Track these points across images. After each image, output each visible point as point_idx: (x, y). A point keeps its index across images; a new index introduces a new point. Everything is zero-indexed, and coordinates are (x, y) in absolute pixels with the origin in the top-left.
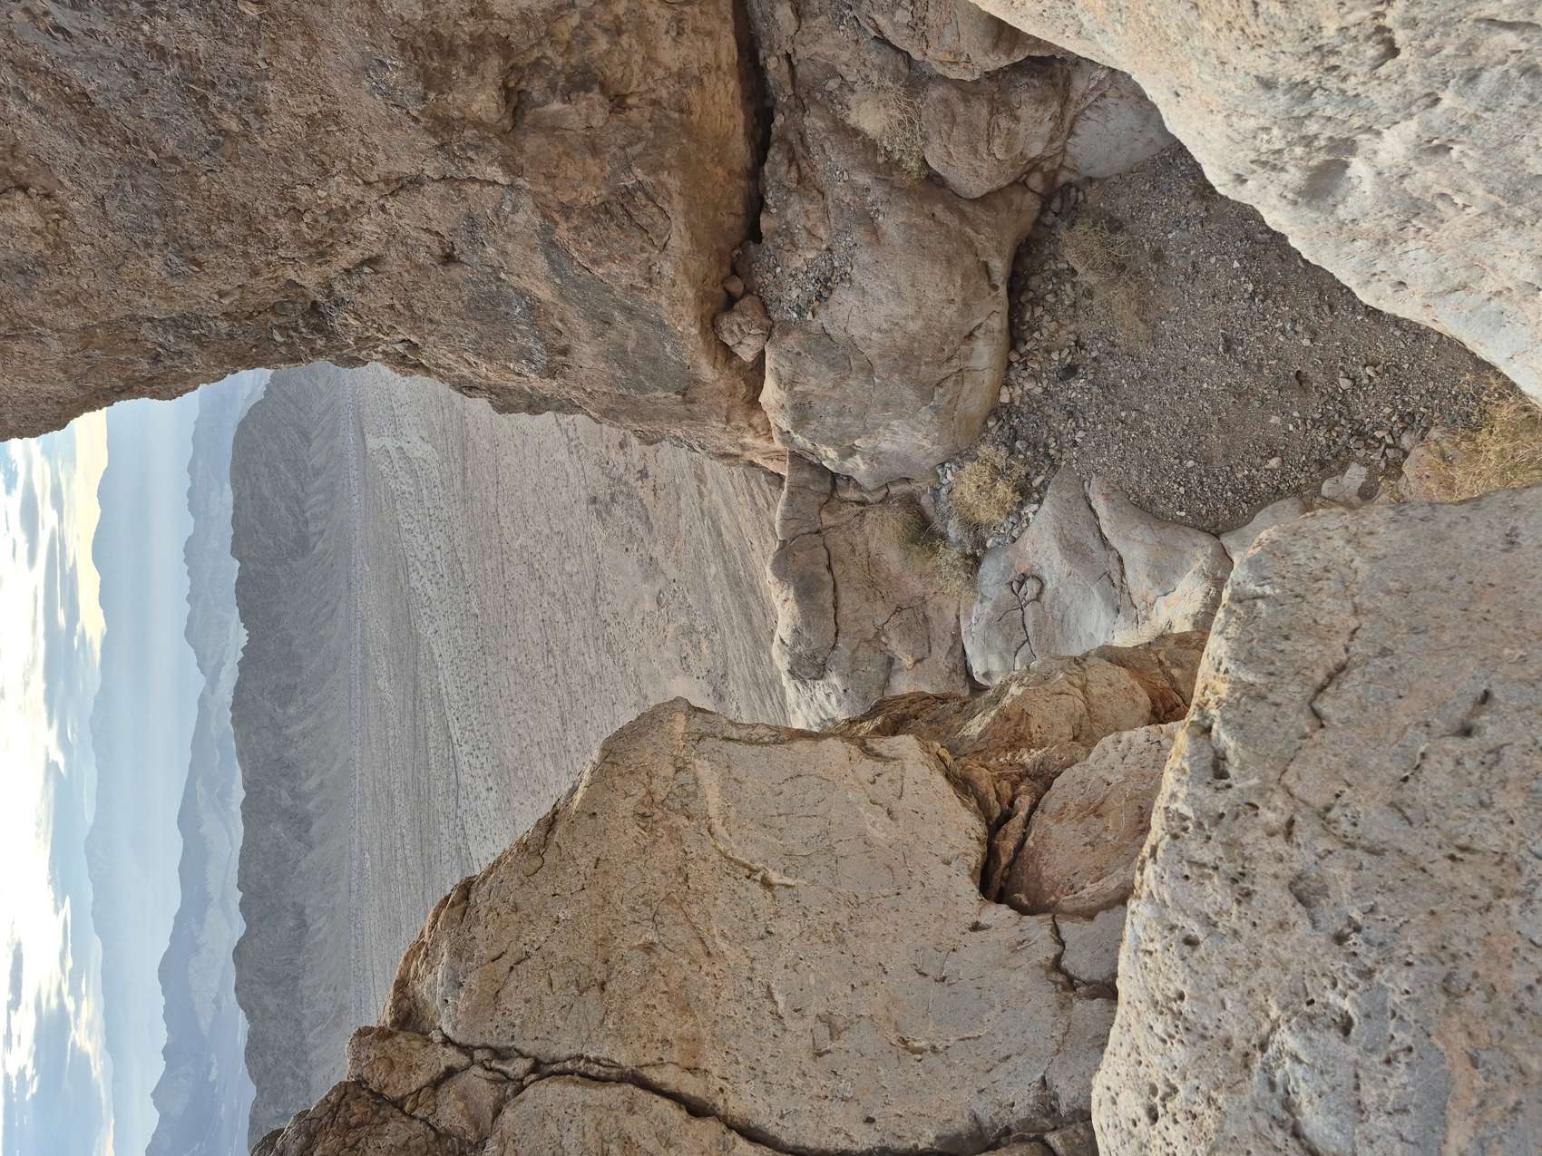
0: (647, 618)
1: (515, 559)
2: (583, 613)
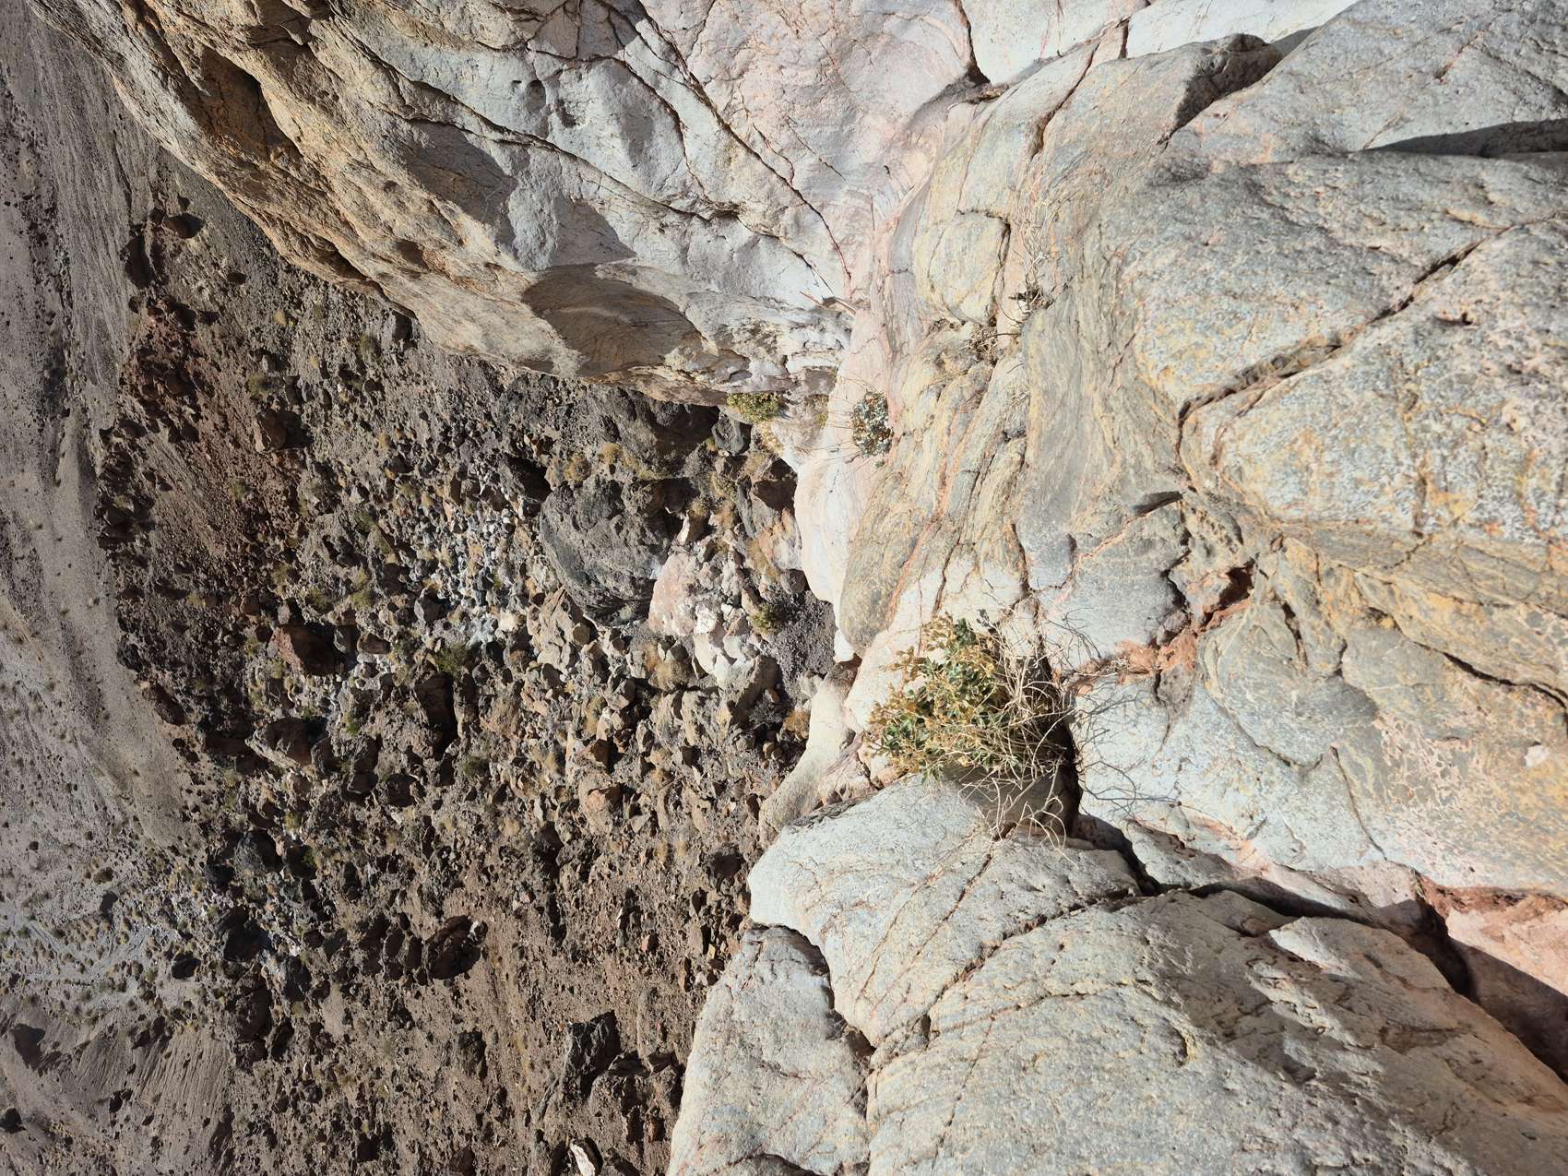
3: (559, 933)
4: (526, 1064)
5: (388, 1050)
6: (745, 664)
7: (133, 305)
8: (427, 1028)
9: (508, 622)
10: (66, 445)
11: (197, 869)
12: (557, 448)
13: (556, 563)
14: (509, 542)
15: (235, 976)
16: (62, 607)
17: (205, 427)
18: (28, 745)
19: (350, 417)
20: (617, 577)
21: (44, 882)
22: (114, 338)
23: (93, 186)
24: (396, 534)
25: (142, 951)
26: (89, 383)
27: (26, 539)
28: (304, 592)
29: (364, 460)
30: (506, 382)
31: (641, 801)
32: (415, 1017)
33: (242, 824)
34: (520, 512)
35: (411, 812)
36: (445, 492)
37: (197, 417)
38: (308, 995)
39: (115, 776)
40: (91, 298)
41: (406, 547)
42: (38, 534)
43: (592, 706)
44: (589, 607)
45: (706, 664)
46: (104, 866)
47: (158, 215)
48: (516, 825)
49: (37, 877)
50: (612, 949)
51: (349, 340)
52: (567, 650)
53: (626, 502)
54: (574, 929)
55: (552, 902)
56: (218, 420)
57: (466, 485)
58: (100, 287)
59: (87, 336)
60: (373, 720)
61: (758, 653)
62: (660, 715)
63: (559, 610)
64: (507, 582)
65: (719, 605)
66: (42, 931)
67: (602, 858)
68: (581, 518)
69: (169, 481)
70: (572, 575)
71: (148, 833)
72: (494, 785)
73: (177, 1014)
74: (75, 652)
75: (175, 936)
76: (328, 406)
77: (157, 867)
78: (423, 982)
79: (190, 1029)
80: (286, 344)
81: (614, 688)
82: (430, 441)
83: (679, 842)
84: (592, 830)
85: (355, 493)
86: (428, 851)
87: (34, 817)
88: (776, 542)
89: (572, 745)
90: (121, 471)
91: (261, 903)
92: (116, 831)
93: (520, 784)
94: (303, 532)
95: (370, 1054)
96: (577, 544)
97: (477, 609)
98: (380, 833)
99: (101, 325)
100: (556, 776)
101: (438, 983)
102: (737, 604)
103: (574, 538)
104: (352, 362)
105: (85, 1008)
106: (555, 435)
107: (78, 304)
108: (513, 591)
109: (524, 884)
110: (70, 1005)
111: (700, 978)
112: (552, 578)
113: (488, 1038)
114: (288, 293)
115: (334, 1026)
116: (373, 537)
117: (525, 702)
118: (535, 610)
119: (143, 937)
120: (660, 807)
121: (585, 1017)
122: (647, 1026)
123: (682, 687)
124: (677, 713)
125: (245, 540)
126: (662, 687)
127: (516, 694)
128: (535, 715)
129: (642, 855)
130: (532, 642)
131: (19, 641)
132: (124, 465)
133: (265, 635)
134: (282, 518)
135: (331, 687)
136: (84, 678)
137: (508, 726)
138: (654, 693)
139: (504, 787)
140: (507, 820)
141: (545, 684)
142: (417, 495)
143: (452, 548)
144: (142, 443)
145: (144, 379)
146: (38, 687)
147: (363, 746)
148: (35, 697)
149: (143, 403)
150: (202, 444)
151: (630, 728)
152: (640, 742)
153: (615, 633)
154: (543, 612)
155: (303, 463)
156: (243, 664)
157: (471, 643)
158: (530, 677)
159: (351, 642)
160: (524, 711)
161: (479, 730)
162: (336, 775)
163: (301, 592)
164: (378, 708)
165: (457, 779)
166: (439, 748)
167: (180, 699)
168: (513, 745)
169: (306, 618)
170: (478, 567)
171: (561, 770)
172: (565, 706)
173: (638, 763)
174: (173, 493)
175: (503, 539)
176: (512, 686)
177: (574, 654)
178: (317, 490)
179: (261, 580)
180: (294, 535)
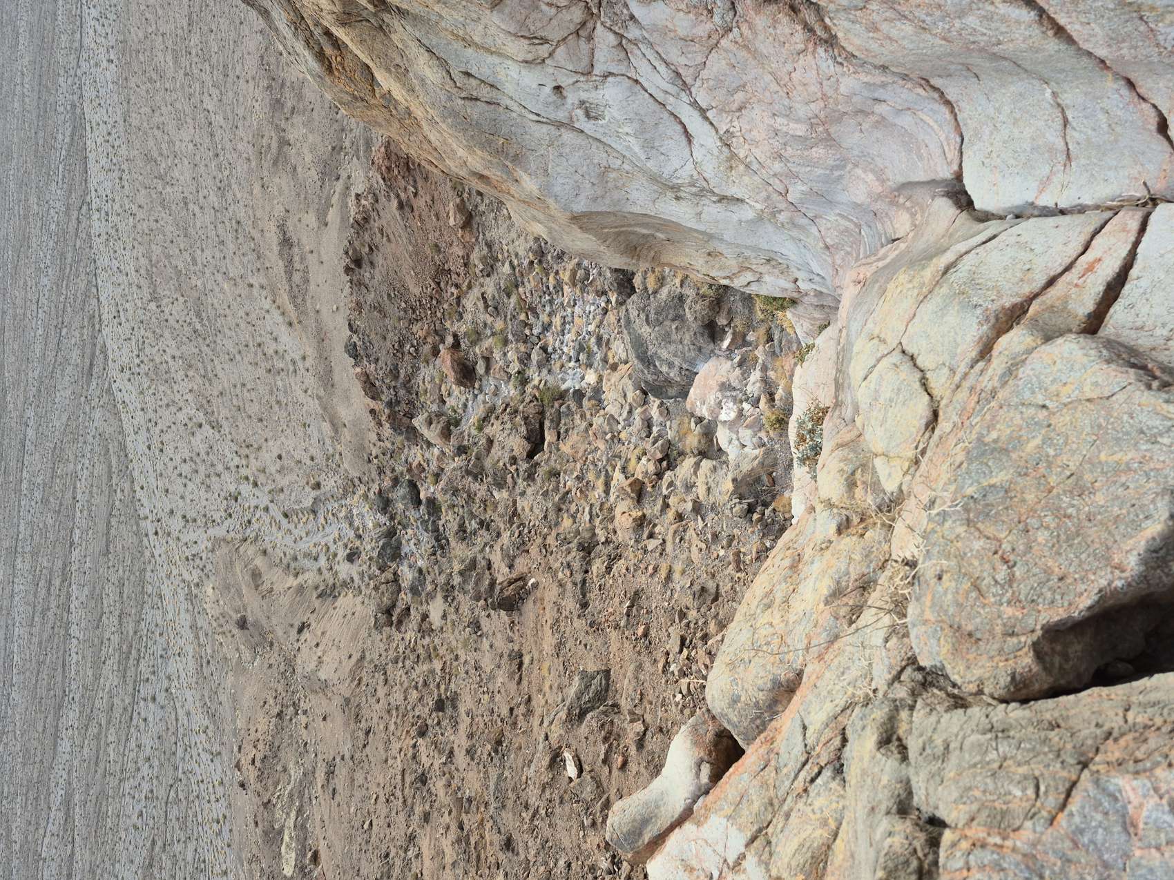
3: (585, 605)
4: (547, 684)
5: (465, 646)
6: (753, 451)
8: (491, 638)
9: (591, 378)
10: (335, 199)
11: (371, 495)
13: (628, 346)
14: (601, 322)
15: (382, 569)
17: (420, 203)
18: (285, 392)
20: (670, 365)
21: (283, 482)
24: (528, 301)
25: (331, 539)
27: (303, 259)
28: (463, 329)
29: (517, 243)
31: (657, 530)
32: (485, 630)
33: (402, 473)
34: (613, 300)
35: (505, 494)
36: (565, 276)
37: (416, 195)
38: (424, 595)
39: (333, 424)
41: (533, 310)
43: (636, 451)
44: (647, 381)
45: (723, 443)
46: (317, 479)
48: (571, 520)
49: (278, 477)
50: (617, 627)
52: (628, 408)
53: (687, 310)
54: (595, 604)
55: (584, 581)
56: (428, 198)
57: (580, 273)
60: (493, 424)
61: (764, 445)
62: (683, 471)
63: (626, 380)
64: (595, 349)
65: (741, 402)
66: (275, 512)
67: (622, 561)
68: (652, 316)
69: (391, 236)
70: (638, 357)
71: (346, 465)
72: (561, 490)
73: (345, 584)
74: (321, 339)
75: (352, 534)
77: (350, 487)
78: (494, 609)
79: (350, 595)
81: (654, 443)
83: (678, 567)
84: (620, 539)
85: (507, 265)
86: (511, 522)
87: (283, 439)
89: (618, 476)
90: (362, 224)
91: (405, 528)
92: (328, 459)
93: (578, 493)
94: (470, 287)
95: (454, 643)
96: (646, 335)
97: (572, 364)
98: (484, 502)
100: (603, 495)
101: (503, 613)
102: (756, 404)
103: (645, 331)
105: (293, 565)
108: (598, 356)
109: (569, 565)
110: (285, 561)
111: (673, 667)
112: (625, 354)
113: (526, 660)
115: (435, 618)
116: (513, 299)
117: (592, 437)
118: (609, 374)
119: (333, 531)
120: (669, 538)
121: (592, 667)
122: (631, 688)
123: (703, 454)
124: (695, 473)
125: (433, 285)
126: (688, 450)
127: (586, 431)
128: (597, 449)
129: (651, 568)
130: (603, 397)
131: (290, 324)
132: (366, 220)
133: (436, 352)
134: (458, 275)
135: (470, 397)
136: (323, 357)
137: (577, 452)
138: (682, 454)
139: (567, 493)
140: (565, 516)
141: (607, 428)
142: (547, 275)
143: (563, 317)
144: (379, 206)
145: (386, 163)
146: (297, 358)
147: (483, 441)
148: (294, 363)
149: (384, 179)
150: (416, 214)
151: (659, 475)
152: (664, 487)
153: (662, 404)
154: (615, 377)
155: (477, 239)
156: (419, 369)
157: (563, 387)
158: (598, 421)
159: (488, 369)
160: (589, 444)
161: (558, 450)
162: (464, 456)
163: (462, 328)
164: (497, 418)
165: (539, 480)
166: (531, 455)
167: (377, 384)
168: (578, 466)
169: (463, 346)
170: (578, 334)
171: (607, 492)
172: (619, 448)
173: (660, 502)
174: (393, 245)
175: (598, 318)
176: (584, 424)
177: (630, 412)
178: (483, 259)
179: (439, 315)
180: (464, 288)
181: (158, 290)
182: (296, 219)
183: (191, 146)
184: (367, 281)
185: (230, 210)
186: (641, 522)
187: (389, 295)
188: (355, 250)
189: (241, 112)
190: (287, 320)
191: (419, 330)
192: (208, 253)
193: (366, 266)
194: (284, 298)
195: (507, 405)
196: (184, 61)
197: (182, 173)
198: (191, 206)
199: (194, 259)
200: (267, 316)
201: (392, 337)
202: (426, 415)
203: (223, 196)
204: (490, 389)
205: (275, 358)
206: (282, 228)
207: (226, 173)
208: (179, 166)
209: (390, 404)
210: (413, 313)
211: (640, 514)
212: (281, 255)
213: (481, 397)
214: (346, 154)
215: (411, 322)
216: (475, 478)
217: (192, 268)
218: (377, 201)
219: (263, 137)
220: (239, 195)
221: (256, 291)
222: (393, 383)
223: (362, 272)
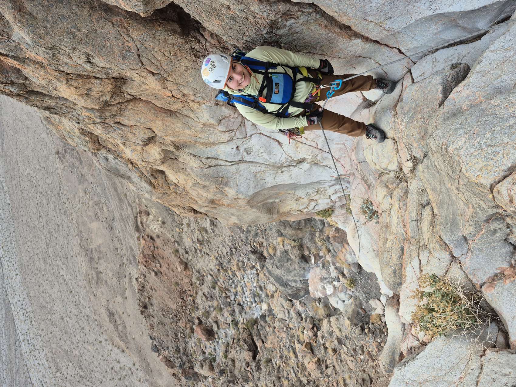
0: (81, 200)
1: (25, 179)
2: (54, 200)
6: (349, 302)
7: (138, 239)
9: (265, 307)
10: (127, 286)
12: (265, 244)
13: (274, 282)
14: (258, 280)
16: (133, 337)
17: (163, 269)
19: (203, 253)
20: (295, 281)
22: (135, 250)
23: (123, 209)
24: (223, 287)
26: (130, 265)
28: (201, 313)
29: (210, 265)
30: (245, 228)
31: (328, 363)
34: (259, 268)
35: (251, 384)
36: (235, 268)
37: (161, 266)
40: (127, 240)
41: (227, 289)
42: (123, 316)
43: (300, 329)
44: (289, 295)
45: (336, 306)
47: (140, 212)
48: (287, 381)
51: (198, 230)
52: (286, 311)
53: (291, 255)
56: (167, 265)
57: (240, 264)
58: (129, 237)
59: (127, 251)
60: (231, 352)
61: (352, 296)
62: (325, 328)
63: (280, 299)
64: (261, 293)
65: (332, 282)
68: (278, 264)
69: (156, 289)
70: (280, 285)
72: (276, 367)
74: (139, 351)
76: (196, 252)
80: (181, 238)
81: (306, 322)
82: (227, 253)
83: (346, 376)
84: (314, 377)
85: (209, 276)
88: (345, 255)
89: (298, 346)
90: (142, 289)
93: (284, 365)
94: (197, 293)
96: (279, 274)
97: (254, 305)
99: (131, 247)
100: (296, 359)
102: (339, 281)
103: (278, 272)
104: (200, 237)
106: (263, 240)
107: (124, 243)
108: (263, 295)
112: (275, 288)
114: (178, 222)
116: (217, 289)
117: (278, 334)
118: (272, 300)
120: (335, 364)
123: (329, 316)
124: (330, 326)
125: (181, 301)
126: (322, 317)
127: (274, 332)
128: (282, 338)
129: (335, 384)
130: (274, 312)
131: (123, 351)
132: (143, 287)
133: (192, 331)
134: (190, 291)
135: (216, 344)
136: (143, 359)
137: (274, 344)
138: (320, 320)
139: (279, 367)
140: (283, 380)
141: (282, 326)
142: (227, 271)
143: (241, 286)
144: (147, 279)
145: (145, 260)
146: (131, 365)
147: (230, 362)
148: (130, 369)
149: (145, 267)
150: (163, 274)
151: (316, 335)
152: (321, 340)
153: (300, 302)
154: (275, 300)
155: (192, 272)
156: (188, 342)
157: (255, 317)
158: (277, 324)
159: (218, 326)
160: (278, 337)
161: (265, 348)
162: (224, 375)
163: (199, 313)
164: (232, 348)
165: (263, 368)
166: (254, 357)
167: (172, 359)
168: (278, 351)
169: (203, 321)
170: (251, 290)
171: (296, 357)
172: (291, 332)
173: (322, 348)
174: (158, 292)
175: (256, 278)
176: (272, 329)
177: (289, 313)
178: (198, 279)
179: (188, 312)
180: (194, 295)
181: (60, 365)
182: (112, 302)
183: (59, 293)
184: (152, 313)
185: (83, 312)
186: (319, 363)
187: (163, 315)
188: (143, 302)
189: (77, 270)
190: (121, 350)
191: (181, 324)
192: (78, 336)
193: (149, 307)
194: (118, 340)
195: (234, 339)
196: (48, 261)
197: (58, 307)
198: (65, 319)
199: (72, 343)
200: (112, 353)
201: (171, 334)
202: (199, 363)
203: (78, 308)
204: (222, 335)
205: (121, 371)
206: (108, 309)
207: (77, 297)
208: (56, 304)
209: (181, 366)
210: (176, 318)
211: (316, 359)
212: (110, 321)
213: (220, 342)
214: (126, 265)
215: (177, 322)
216: (234, 383)
217: (72, 347)
218: (145, 277)
219: (89, 275)
220: (85, 304)
221: (103, 344)
222: (179, 355)
223: (148, 310)
